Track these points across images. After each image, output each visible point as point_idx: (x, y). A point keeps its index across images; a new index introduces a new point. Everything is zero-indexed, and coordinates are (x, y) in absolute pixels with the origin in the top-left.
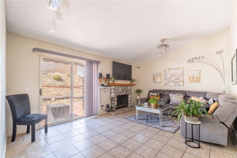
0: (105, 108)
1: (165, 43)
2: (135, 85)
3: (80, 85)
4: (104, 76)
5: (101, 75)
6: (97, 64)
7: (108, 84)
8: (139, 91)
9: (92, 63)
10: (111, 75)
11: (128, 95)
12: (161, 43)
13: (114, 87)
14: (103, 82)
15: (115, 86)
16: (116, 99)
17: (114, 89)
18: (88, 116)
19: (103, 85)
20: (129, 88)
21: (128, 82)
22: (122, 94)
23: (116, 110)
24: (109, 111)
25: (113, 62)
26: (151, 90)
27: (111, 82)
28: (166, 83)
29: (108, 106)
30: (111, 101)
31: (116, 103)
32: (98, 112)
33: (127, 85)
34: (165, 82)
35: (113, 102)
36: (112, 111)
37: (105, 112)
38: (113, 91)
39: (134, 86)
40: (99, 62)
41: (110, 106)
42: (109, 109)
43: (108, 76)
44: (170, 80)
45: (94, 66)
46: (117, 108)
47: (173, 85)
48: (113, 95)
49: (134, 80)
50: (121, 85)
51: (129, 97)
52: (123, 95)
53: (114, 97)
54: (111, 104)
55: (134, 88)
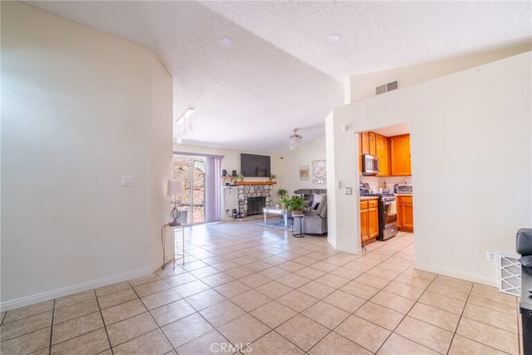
0: (230, 213)
1: (298, 133)
2: (275, 183)
3: (200, 185)
4: (230, 172)
5: (225, 173)
6: (220, 159)
7: (235, 182)
8: (282, 192)
9: (214, 158)
10: (238, 172)
11: (265, 198)
12: (293, 133)
13: (242, 187)
14: (228, 180)
15: (244, 185)
16: (246, 202)
17: (244, 189)
18: (210, 222)
19: (227, 184)
20: (266, 187)
21: (265, 180)
22: (254, 196)
23: (245, 217)
24: (236, 217)
25: (242, 155)
26: (297, 189)
27: (239, 180)
28: (314, 180)
29: (235, 211)
30: (239, 205)
31: (246, 207)
32: (222, 218)
33: (263, 184)
34: (314, 178)
35: (241, 207)
36: (240, 217)
37: (231, 219)
38: (241, 191)
39: (275, 185)
40: (223, 157)
41: (238, 210)
42: (237, 215)
43: (234, 173)
44: (319, 176)
45: (217, 162)
46: (248, 215)
47: (322, 182)
48: (242, 197)
49: (274, 177)
50: (253, 184)
51: (267, 200)
52: (256, 198)
53: (243, 199)
54: (239, 208)
55: (275, 189)
